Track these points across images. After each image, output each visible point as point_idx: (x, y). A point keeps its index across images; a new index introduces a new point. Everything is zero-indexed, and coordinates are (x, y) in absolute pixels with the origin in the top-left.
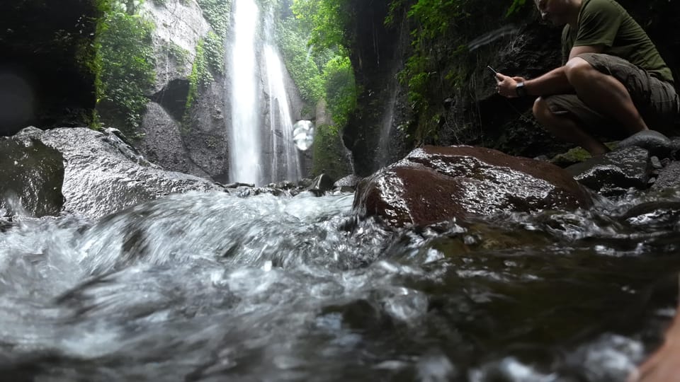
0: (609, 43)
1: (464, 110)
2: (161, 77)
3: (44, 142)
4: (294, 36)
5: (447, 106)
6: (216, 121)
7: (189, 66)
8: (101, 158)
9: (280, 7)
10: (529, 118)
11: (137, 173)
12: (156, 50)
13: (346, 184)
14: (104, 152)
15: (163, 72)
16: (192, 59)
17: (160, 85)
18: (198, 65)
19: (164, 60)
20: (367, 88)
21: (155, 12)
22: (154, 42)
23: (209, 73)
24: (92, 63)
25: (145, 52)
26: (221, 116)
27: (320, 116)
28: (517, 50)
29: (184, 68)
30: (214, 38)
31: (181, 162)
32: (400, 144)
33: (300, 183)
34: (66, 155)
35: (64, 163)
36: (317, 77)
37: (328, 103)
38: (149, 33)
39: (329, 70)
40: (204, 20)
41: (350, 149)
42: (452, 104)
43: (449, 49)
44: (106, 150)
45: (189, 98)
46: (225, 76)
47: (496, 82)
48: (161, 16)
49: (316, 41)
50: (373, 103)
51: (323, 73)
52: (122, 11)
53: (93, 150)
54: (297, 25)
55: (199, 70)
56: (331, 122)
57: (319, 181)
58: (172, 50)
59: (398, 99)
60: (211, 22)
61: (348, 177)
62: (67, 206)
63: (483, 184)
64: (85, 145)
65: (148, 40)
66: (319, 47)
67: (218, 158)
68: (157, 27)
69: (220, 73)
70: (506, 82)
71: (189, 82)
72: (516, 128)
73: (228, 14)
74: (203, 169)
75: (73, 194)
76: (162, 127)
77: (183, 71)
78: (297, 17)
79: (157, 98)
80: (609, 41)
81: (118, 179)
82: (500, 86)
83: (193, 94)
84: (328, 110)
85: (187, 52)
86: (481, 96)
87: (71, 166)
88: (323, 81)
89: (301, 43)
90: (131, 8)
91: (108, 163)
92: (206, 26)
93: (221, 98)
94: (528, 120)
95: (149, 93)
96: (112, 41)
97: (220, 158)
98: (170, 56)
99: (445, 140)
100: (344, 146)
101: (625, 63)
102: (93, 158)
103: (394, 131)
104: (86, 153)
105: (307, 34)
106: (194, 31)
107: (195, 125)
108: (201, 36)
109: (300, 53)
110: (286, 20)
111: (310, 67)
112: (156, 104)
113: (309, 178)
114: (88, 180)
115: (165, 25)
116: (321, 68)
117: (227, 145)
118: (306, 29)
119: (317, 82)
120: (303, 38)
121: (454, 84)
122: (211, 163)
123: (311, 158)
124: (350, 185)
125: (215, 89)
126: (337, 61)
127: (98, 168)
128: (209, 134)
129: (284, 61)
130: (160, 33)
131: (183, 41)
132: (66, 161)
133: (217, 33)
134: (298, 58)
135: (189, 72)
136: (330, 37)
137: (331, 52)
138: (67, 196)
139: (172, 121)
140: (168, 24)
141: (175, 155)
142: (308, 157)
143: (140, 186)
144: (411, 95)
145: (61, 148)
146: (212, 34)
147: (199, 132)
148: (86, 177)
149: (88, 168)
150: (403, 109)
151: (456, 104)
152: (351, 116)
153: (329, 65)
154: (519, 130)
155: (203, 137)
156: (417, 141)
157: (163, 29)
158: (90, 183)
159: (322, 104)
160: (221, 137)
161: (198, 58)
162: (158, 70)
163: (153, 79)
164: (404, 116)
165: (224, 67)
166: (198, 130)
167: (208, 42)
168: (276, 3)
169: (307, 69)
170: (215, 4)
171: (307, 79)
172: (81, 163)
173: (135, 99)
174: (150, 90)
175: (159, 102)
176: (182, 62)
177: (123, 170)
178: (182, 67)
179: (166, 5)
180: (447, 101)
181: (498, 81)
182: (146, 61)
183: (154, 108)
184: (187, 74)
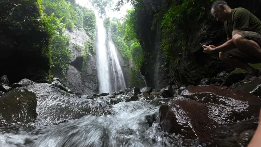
0: (247, 27)
1: (187, 57)
2: (73, 56)
3: (29, 90)
4: (118, 37)
5: (180, 56)
6: (93, 70)
7: (83, 52)
8: (51, 96)
9: (113, 28)
10: (215, 57)
11: (66, 101)
12: (71, 47)
13: (145, 91)
14: (52, 93)
15: (74, 55)
16: (84, 49)
17: (73, 59)
18: (86, 51)
19: (74, 50)
20: (147, 53)
21: (70, 34)
22: (70, 44)
23: (90, 53)
24: (48, 54)
25: (67, 48)
26: (95, 68)
27: (131, 64)
28: (205, 31)
29: (81, 52)
30: (91, 41)
31: (81, 86)
32: (163, 72)
33: (126, 90)
34: (38, 96)
35: (37, 99)
36: (128, 50)
37: (133, 59)
38: (68, 42)
39: (132, 47)
40: (87, 36)
41: (144, 76)
42: (182, 55)
43: (177, 34)
44: (53, 92)
45: (83, 63)
46: (96, 54)
47: (204, 49)
48: (72, 35)
49: (126, 38)
50: (151, 57)
51: (130, 49)
52: (58, 34)
53: (48, 93)
54: (119, 33)
55: (86, 53)
56: (135, 66)
57: (134, 90)
58: (77, 47)
59: (160, 55)
60: (89, 36)
61: (145, 88)
62: (38, 117)
63: (220, 106)
64: (45, 91)
65: (68, 44)
66: (128, 39)
67: (95, 84)
68: (70, 39)
69: (94, 53)
70: (208, 48)
71: (83, 57)
72: (211, 61)
73: (95, 33)
74: (89, 88)
75: (41, 112)
76: (74, 74)
77: (81, 54)
78: (119, 31)
79: (72, 64)
80: (247, 26)
81: (58, 104)
82: (205, 50)
83: (85, 61)
84: (134, 62)
85: (82, 47)
86: (194, 50)
87: (39, 100)
88: (131, 52)
89: (121, 39)
90: (61, 33)
91: (54, 97)
92: (88, 37)
93: (94, 62)
94: (215, 58)
95: (69, 62)
96: (55, 45)
97: (95, 83)
98: (76, 49)
99: (182, 69)
100: (141, 74)
101: (256, 34)
102: (48, 96)
103: (160, 68)
104: (46, 94)
105: (123, 36)
106: (84, 40)
107: (86, 72)
108: (86, 41)
109: (121, 43)
110: (115, 32)
111: (125, 47)
112: (72, 66)
113: (129, 88)
114: (46, 105)
115: (74, 38)
116: (129, 47)
117: (98, 78)
118: (123, 35)
119: (128, 52)
120: (122, 37)
121: (181, 47)
122: (92, 86)
123: (129, 80)
124: (146, 91)
125: (92, 59)
126: (135, 44)
127: (50, 100)
128: (91, 75)
129: (116, 46)
130: (72, 41)
131: (80, 43)
132: (38, 98)
133: (92, 39)
134: (121, 45)
135: (83, 54)
136: (132, 36)
137: (132, 41)
138: (38, 113)
139: (78, 72)
140: (75, 38)
141: (79, 84)
142: (128, 80)
143: (67, 106)
144: (165, 53)
145: (35, 93)
146: (90, 40)
147: (87, 75)
148: (46, 104)
149: (46, 100)
150: (162, 59)
151: (184, 55)
152: (143, 63)
153: (132, 45)
154: (212, 62)
155: (89, 76)
156: (170, 70)
157: (73, 40)
158: (47, 107)
159: (131, 60)
160: (96, 76)
161: (86, 49)
162: (72, 54)
163: (70, 57)
164: (163, 61)
165: (95, 51)
166: (87, 74)
167: (89, 43)
168: (111, 27)
169: (124, 48)
170: (90, 30)
171: (125, 51)
172: (43, 98)
173: (64, 65)
174: (69, 61)
175: (72, 65)
176: (80, 50)
177: (60, 100)
178: (80, 52)
179: (74, 31)
180: (180, 54)
181: (204, 48)
182: (68, 51)
183: (71, 67)
184: (82, 55)
